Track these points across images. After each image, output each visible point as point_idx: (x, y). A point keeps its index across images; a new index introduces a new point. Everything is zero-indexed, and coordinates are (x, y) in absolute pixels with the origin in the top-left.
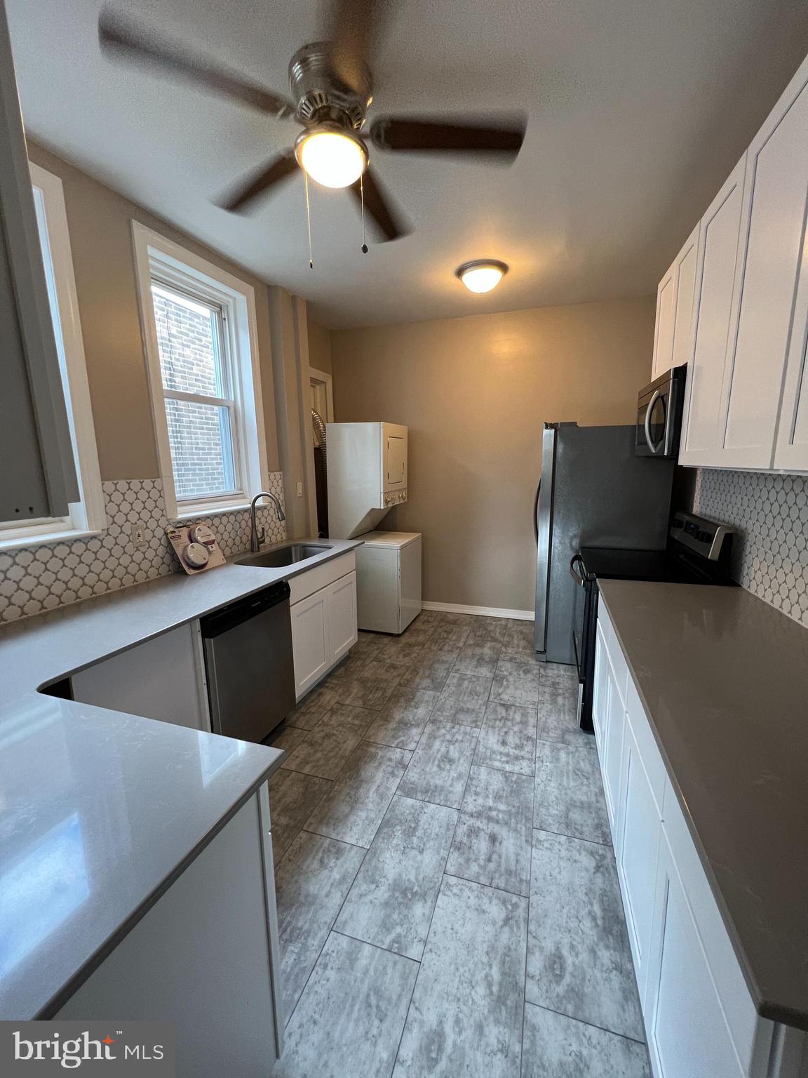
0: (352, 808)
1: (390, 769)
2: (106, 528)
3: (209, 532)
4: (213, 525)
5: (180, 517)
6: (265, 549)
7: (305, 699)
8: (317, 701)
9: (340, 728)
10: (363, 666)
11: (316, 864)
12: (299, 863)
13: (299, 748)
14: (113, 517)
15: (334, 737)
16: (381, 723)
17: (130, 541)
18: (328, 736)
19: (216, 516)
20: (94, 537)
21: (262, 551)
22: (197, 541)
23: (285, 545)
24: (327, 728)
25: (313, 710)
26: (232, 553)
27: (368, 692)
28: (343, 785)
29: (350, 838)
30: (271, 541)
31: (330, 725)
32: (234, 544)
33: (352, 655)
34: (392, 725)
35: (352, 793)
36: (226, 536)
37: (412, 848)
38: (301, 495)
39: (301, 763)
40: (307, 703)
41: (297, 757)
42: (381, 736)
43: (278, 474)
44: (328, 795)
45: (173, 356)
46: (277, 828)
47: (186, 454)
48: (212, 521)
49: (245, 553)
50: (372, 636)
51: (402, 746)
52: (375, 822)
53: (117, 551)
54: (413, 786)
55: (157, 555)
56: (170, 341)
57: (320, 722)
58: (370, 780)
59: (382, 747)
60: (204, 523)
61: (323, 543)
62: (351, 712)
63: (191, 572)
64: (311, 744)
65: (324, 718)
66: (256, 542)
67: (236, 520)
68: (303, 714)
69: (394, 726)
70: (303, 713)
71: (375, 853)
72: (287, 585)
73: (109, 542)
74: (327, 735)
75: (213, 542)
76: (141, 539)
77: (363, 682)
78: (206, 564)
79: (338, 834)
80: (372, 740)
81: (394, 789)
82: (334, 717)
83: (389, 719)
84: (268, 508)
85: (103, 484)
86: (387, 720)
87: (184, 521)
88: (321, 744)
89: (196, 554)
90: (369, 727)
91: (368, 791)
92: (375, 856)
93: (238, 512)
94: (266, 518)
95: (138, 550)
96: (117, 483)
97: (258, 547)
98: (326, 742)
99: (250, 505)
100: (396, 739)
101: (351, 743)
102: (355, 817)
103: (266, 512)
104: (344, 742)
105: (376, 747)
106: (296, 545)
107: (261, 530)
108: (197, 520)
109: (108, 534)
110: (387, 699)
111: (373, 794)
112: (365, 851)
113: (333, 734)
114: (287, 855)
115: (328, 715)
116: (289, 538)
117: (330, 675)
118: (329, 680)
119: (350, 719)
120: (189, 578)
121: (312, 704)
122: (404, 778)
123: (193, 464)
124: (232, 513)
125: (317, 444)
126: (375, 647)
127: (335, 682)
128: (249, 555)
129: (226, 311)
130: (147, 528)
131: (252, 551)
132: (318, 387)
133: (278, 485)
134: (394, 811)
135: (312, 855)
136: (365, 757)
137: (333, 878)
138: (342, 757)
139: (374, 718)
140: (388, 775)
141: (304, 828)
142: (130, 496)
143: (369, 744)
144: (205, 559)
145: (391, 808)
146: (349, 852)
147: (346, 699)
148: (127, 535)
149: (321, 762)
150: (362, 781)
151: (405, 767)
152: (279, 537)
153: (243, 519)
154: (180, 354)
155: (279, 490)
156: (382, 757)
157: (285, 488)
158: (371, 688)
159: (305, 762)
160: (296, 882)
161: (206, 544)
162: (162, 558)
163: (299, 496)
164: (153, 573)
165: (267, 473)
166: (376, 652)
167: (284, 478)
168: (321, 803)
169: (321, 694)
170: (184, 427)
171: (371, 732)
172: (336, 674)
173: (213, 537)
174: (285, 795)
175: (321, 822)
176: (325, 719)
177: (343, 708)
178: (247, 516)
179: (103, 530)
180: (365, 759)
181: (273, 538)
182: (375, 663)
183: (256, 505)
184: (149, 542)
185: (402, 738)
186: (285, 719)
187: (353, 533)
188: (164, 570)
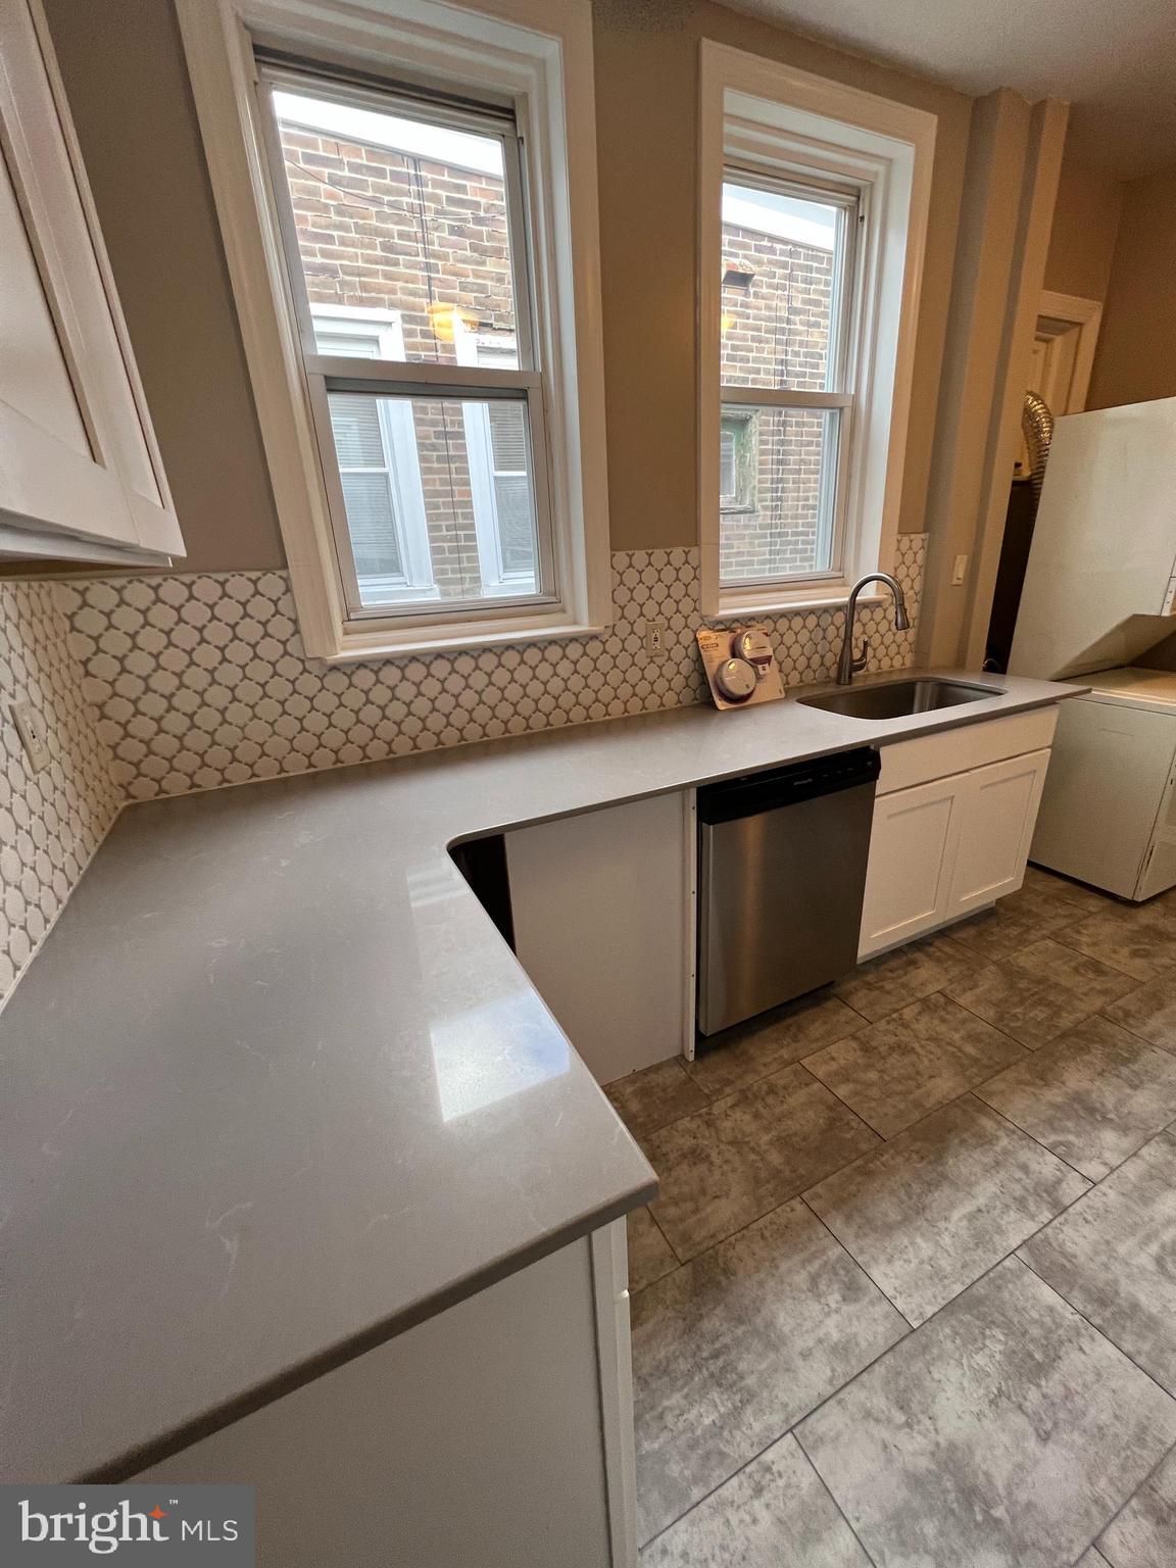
0: (906, 1220)
1: (1018, 1191)
2: (611, 624)
3: (766, 641)
4: (775, 630)
5: (723, 613)
6: (862, 681)
7: (880, 960)
8: (900, 972)
9: (931, 1046)
10: (1021, 941)
11: (801, 1278)
12: (776, 1254)
13: (841, 1044)
14: (623, 608)
15: (914, 1058)
16: (1027, 1077)
17: (642, 647)
18: (904, 1050)
19: (783, 614)
20: (594, 637)
21: (858, 685)
22: (742, 657)
23: (906, 676)
24: (905, 1032)
25: (888, 986)
26: (801, 681)
27: (1016, 999)
28: (899, 1159)
29: (886, 1275)
30: (879, 668)
31: (912, 1030)
32: (809, 666)
33: (1002, 910)
34: (1054, 1095)
35: (916, 1188)
36: (796, 651)
37: (1020, 1407)
38: (960, 582)
39: (837, 1073)
40: (882, 968)
41: (833, 1059)
42: (1021, 1106)
43: (918, 539)
44: (866, 1163)
45: (789, 349)
46: (760, 1165)
47: (787, 517)
48: (775, 623)
49: (825, 683)
50: (1062, 884)
51: (1066, 1156)
52: (946, 1282)
53: (624, 660)
54: (1068, 1265)
55: (679, 673)
56: (789, 322)
57: (895, 1016)
58: (968, 1186)
59: (1013, 1132)
60: (759, 626)
61: (992, 681)
62: (964, 1022)
63: (721, 705)
64: (867, 1049)
65: (904, 1010)
66: (848, 666)
67: (818, 625)
68: (869, 986)
69: (1059, 1099)
70: (869, 983)
71: (925, 1348)
72: (876, 757)
73: (614, 646)
74: (899, 1046)
75: (768, 660)
76: (658, 645)
77: (1010, 974)
78: (749, 696)
79: (862, 1251)
80: (993, 1104)
81: (1015, 1241)
82: (925, 1019)
83: (1049, 1076)
84: (886, 605)
85: (613, 556)
86: (1044, 1077)
87: (728, 620)
88: (883, 1058)
89: (735, 675)
90: (998, 1072)
91: (952, 1205)
92: (924, 1353)
93: (826, 610)
94: (877, 624)
95: (652, 661)
96: (633, 554)
97: (850, 677)
98: (895, 1058)
99: (847, 599)
100: (1055, 1130)
101: (945, 1086)
102: (906, 1241)
103: (879, 613)
104: (931, 1077)
105: (999, 1123)
106: (926, 681)
107: (861, 646)
108: (748, 621)
109: (614, 634)
110: (1058, 1033)
111: (960, 1220)
112: (905, 1330)
113: (913, 1049)
114: (761, 1223)
115: (916, 1008)
116: (917, 666)
117: (944, 933)
118: (938, 943)
119: (957, 1037)
120: (719, 715)
121: (890, 975)
122: (1049, 1230)
123: (795, 534)
124: (811, 611)
125: (1026, 473)
126: (1062, 911)
127: (947, 949)
128: (831, 689)
129: (867, 201)
130: (669, 628)
131: (838, 681)
132: (1059, 340)
133: (915, 562)
134: (999, 1288)
135: (803, 1256)
136: (966, 1130)
137: (824, 1330)
138: (918, 1105)
139: (1013, 1059)
140: (1010, 1201)
141: (804, 1196)
142: (650, 576)
143: (983, 1108)
144: (747, 686)
145: (995, 1277)
146: (872, 1303)
147: (964, 991)
148: (639, 637)
149: (874, 1092)
150: (944, 1177)
151: (1060, 1209)
152: (897, 663)
153: (833, 623)
154: (801, 344)
155: (914, 571)
156: (1005, 1152)
157: (929, 570)
158: (1026, 994)
159: (845, 1076)
160: (761, 1284)
161: (755, 662)
162: (687, 678)
163: (955, 582)
164: (670, 700)
165: (896, 537)
166: (1062, 922)
167: (929, 549)
168: (847, 1170)
169: (913, 963)
170: (791, 472)
171: (996, 1085)
172: (955, 936)
173: (769, 652)
174: (790, 1114)
175: (838, 1204)
176: (908, 1013)
177: (949, 1008)
178: (840, 618)
179: (606, 627)
180: (965, 1136)
181: (886, 663)
182: (1051, 944)
183: (857, 598)
184: (669, 651)
185: (1071, 1138)
186: (832, 983)
187: (1068, 667)
188: (687, 697)
